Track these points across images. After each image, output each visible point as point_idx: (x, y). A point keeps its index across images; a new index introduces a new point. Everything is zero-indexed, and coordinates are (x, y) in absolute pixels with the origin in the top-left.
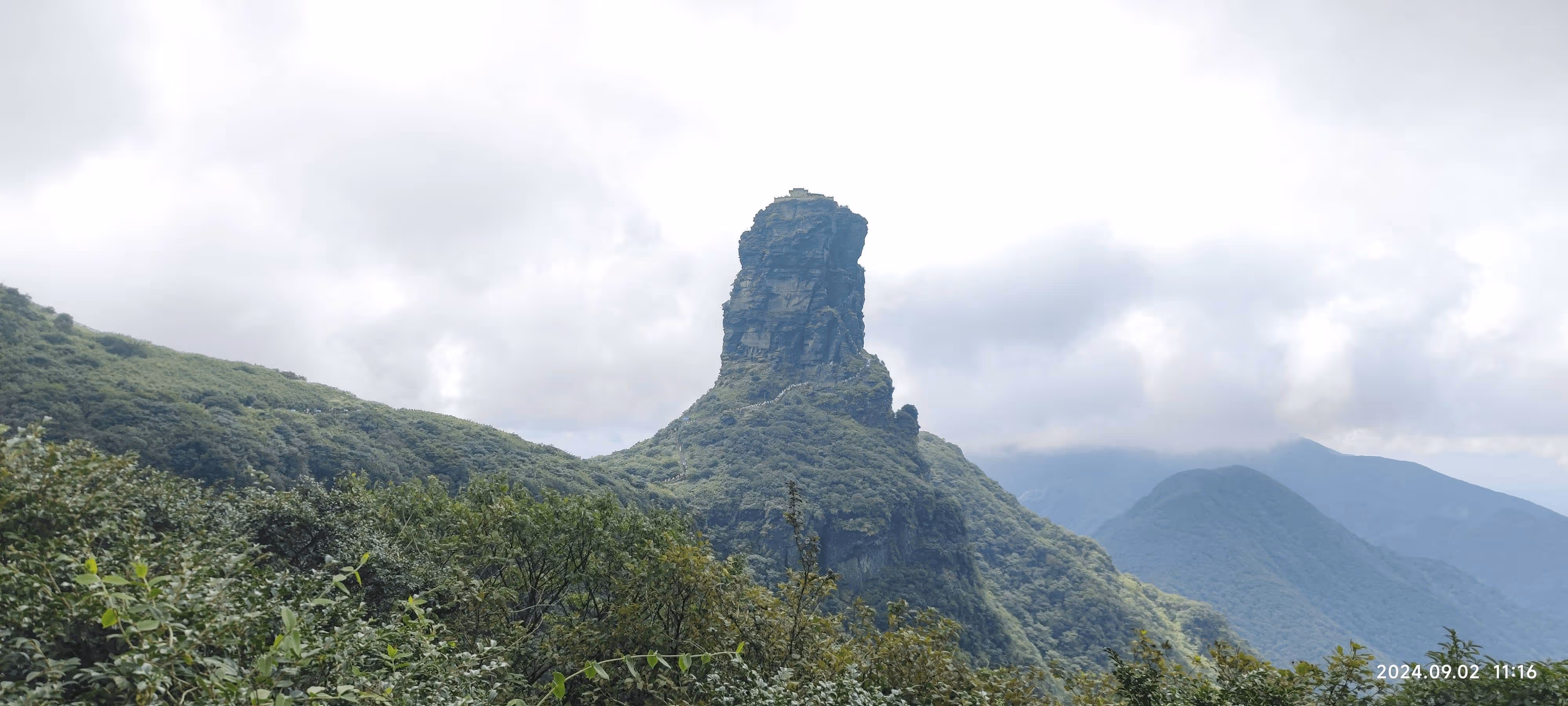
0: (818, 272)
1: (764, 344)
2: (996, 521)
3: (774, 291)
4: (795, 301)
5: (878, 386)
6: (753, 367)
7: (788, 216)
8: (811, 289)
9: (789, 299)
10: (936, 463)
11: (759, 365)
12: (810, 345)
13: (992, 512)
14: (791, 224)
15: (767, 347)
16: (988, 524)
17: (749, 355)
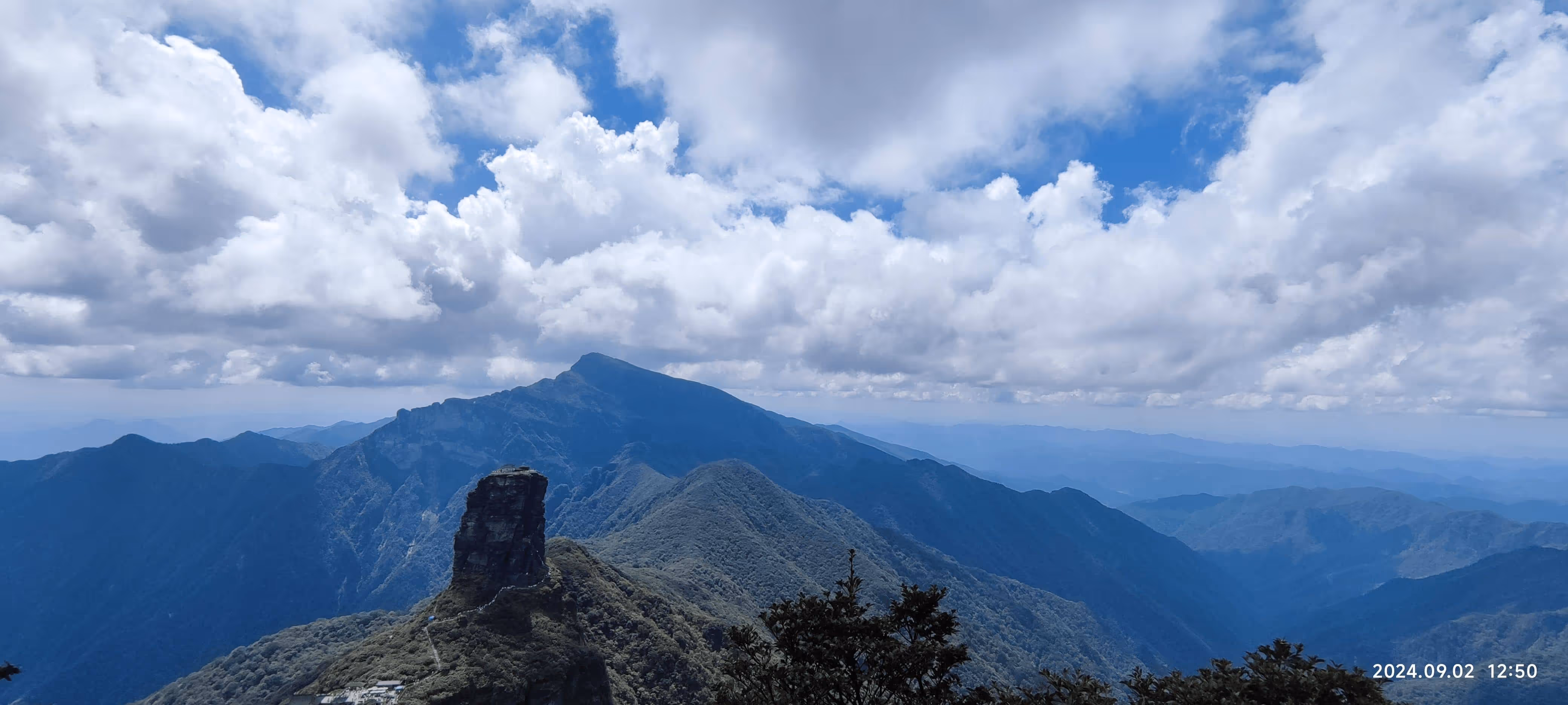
0: (519, 517)
1: (483, 563)
2: (610, 607)
3: (490, 529)
4: (504, 535)
5: (555, 587)
6: (477, 578)
7: (501, 484)
8: (514, 528)
9: (500, 534)
10: (575, 571)
11: (482, 577)
12: (514, 561)
13: (608, 601)
14: (503, 489)
15: (485, 565)
16: (605, 610)
17: (474, 569)
